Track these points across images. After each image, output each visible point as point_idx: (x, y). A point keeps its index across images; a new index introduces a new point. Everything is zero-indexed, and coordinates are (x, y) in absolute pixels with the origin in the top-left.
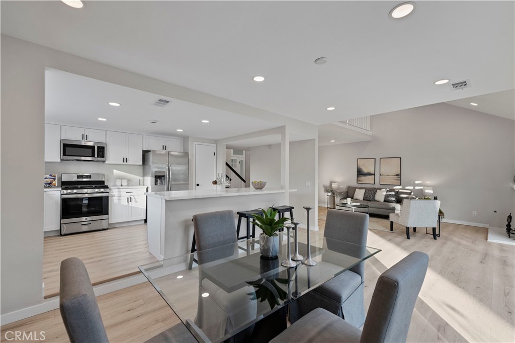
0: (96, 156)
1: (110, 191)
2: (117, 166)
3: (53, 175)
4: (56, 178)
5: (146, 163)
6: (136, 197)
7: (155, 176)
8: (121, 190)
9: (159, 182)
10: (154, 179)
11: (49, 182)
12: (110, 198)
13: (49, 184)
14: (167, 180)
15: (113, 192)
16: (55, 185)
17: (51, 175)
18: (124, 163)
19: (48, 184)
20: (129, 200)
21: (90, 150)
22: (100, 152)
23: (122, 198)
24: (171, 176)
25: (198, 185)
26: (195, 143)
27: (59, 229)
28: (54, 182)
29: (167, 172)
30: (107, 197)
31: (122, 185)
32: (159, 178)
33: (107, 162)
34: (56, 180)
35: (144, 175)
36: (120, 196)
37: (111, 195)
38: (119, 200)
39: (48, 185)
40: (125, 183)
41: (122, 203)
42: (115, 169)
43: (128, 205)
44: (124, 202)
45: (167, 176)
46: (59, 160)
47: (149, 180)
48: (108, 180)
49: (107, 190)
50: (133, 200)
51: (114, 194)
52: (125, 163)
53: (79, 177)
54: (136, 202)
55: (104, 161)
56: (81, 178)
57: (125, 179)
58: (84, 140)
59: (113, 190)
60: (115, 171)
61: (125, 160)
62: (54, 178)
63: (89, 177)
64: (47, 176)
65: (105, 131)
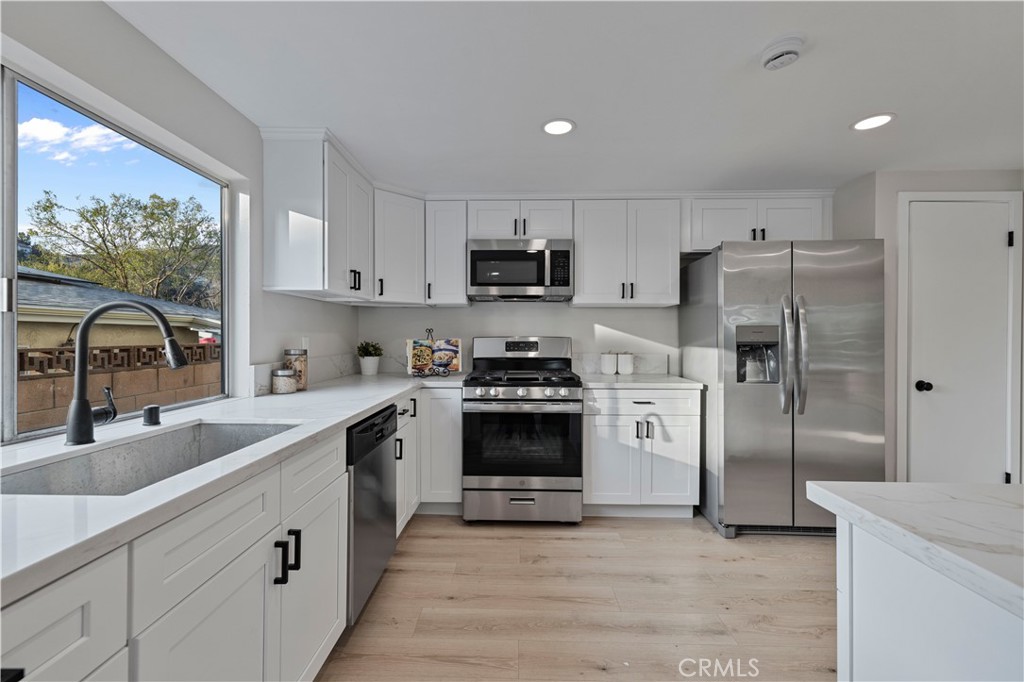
0: (548, 281)
1: (587, 395)
2: (602, 311)
3: (453, 340)
4: (460, 349)
5: (691, 299)
6: (667, 421)
7: (738, 347)
8: (621, 393)
9: (750, 366)
10: (734, 356)
11: (444, 361)
12: (585, 419)
13: (446, 365)
14: (790, 359)
15: (595, 400)
16: (457, 370)
17: (448, 342)
18: (623, 301)
19: (442, 365)
20: (644, 430)
21: (533, 265)
22: (559, 267)
23: (622, 421)
24: (804, 345)
25: (923, 386)
26: (904, 197)
27: (460, 501)
28: (455, 361)
29: (789, 326)
30: (578, 417)
31: (617, 373)
32: (751, 349)
33: (576, 300)
34: (460, 355)
35: (684, 339)
36: (615, 414)
37: (589, 406)
38: (614, 426)
39: (441, 369)
40: (626, 367)
41: (622, 440)
42: (599, 323)
43: (641, 445)
44: (629, 436)
45: (790, 346)
46: (463, 300)
47: (711, 362)
48: (580, 359)
49: (579, 393)
50: (657, 431)
51: (597, 405)
52: (628, 301)
53: (510, 346)
54: (667, 438)
55: (569, 299)
56: (514, 350)
57: (625, 353)
58: (517, 237)
59: (596, 394)
60: (599, 329)
61: (628, 290)
62: (454, 348)
63: (533, 346)
64: (441, 344)
65: (571, 202)
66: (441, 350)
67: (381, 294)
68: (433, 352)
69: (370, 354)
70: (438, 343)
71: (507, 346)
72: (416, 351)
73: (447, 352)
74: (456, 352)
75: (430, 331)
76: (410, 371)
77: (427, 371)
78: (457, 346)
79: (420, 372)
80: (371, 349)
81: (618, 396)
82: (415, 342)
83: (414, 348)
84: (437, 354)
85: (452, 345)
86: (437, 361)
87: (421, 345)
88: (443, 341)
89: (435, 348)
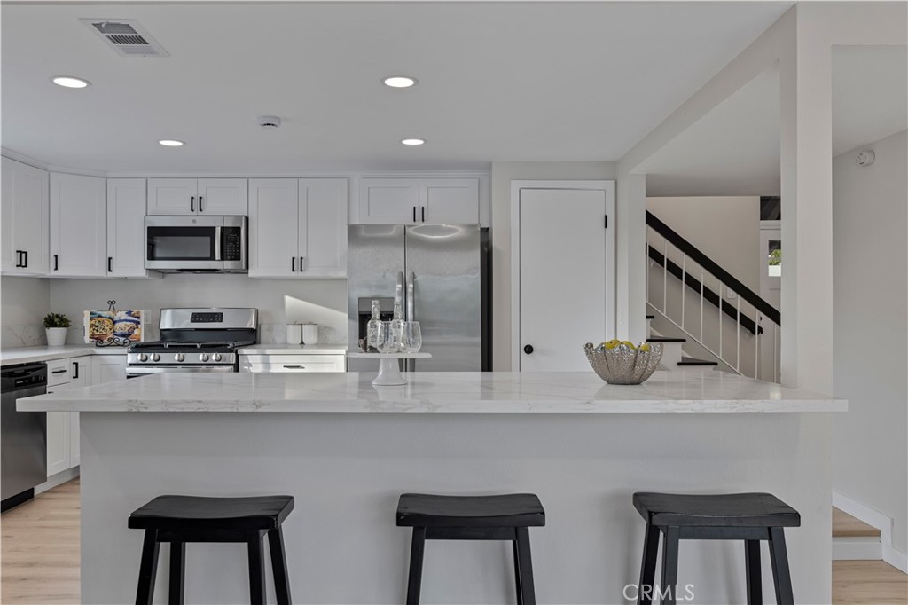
0: (218, 255)
1: (242, 361)
3: (135, 312)
4: (141, 320)
7: (359, 316)
11: (126, 331)
13: (127, 336)
16: (138, 340)
17: (129, 314)
18: (295, 276)
19: (123, 336)
21: (206, 241)
25: (529, 349)
26: (515, 185)
28: (136, 332)
31: (302, 343)
33: (250, 274)
34: (142, 326)
39: (122, 339)
40: (310, 336)
46: (143, 274)
51: (252, 369)
52: (298, 274)
53: (196, 317)
55: (243, 272)
56: (199, 321)
57: (310, 323)
58: (194, 213)
59: (251, 359)
60: (289, 300)
61: (298, 264)
62: (136, 319)
63: (218, 317)
64: (122, 315)
65: (245, 180)
66: (121, 321)
67: (56, 269)
68: (114, 323)
69: (56, 326)
70: (119, 314)
71: (192, 317)
72: (93, 322)
73: (128, 323)
74: (139, 323)
75: (112, 303)
76: (87, 340)
77: (106, 341)
78: (139, 317)
79: (98, 341)
80: (56, 320)
81: (270, 361)
82: (91, 314)
83: (91, 319)
84: (118, 325)
85: (133, 316)
86: (118, 332)
87: (100, 316)
88: (124, 313)
89: (116, 319)
